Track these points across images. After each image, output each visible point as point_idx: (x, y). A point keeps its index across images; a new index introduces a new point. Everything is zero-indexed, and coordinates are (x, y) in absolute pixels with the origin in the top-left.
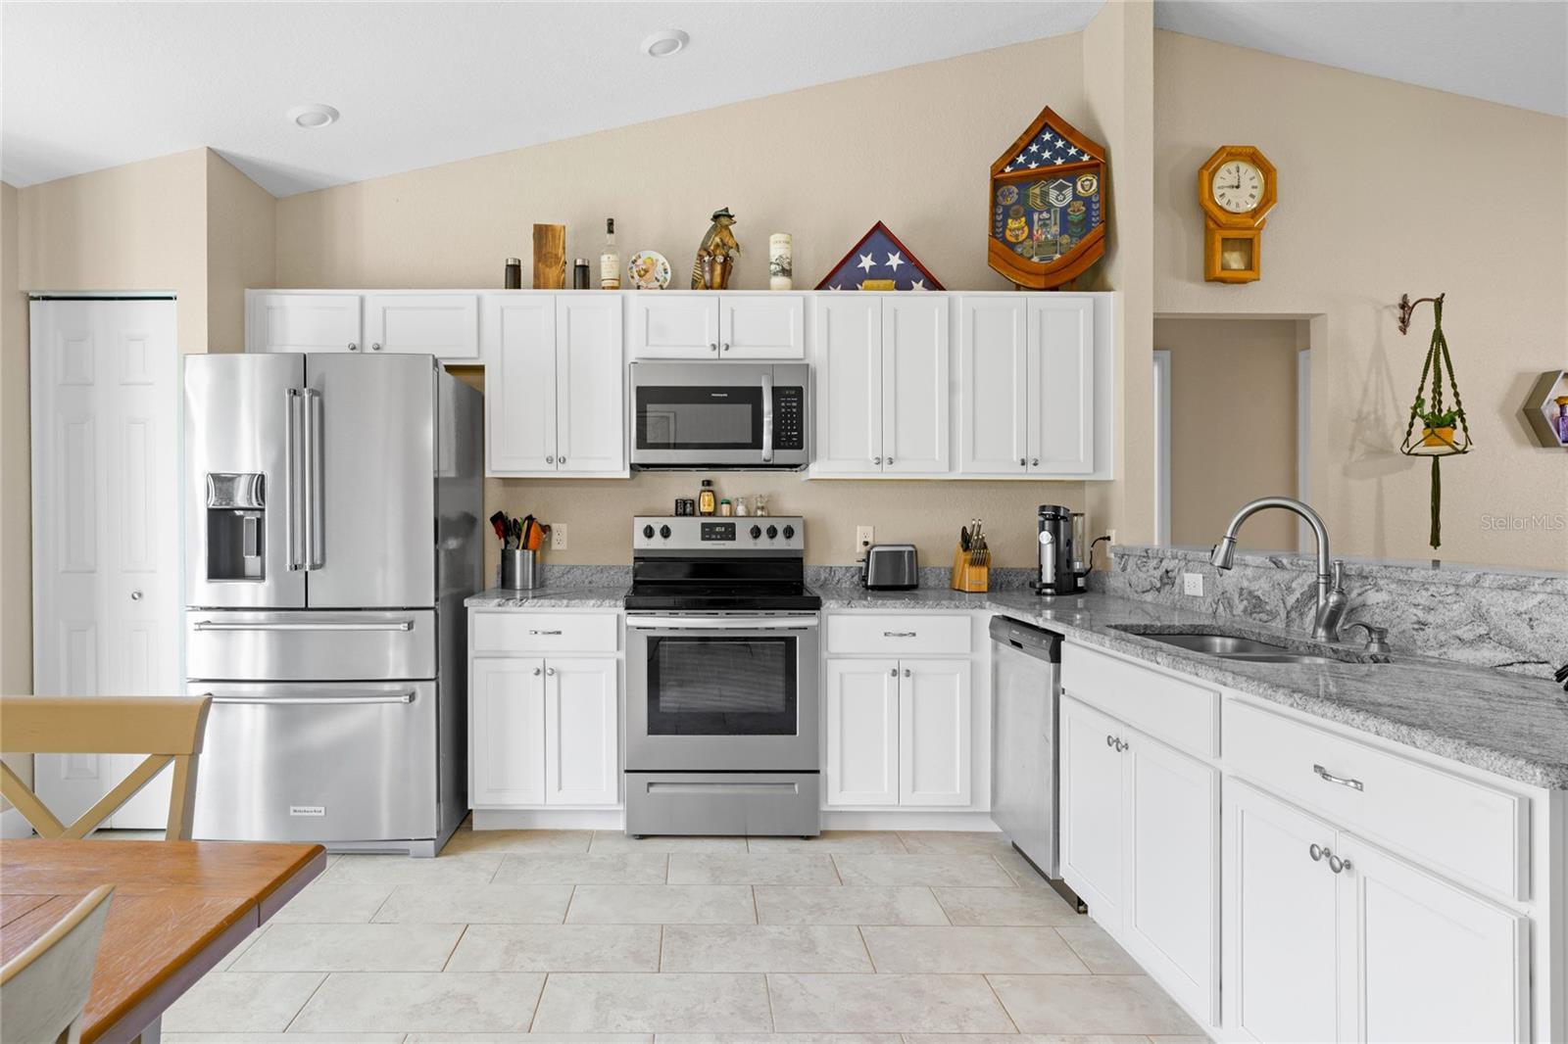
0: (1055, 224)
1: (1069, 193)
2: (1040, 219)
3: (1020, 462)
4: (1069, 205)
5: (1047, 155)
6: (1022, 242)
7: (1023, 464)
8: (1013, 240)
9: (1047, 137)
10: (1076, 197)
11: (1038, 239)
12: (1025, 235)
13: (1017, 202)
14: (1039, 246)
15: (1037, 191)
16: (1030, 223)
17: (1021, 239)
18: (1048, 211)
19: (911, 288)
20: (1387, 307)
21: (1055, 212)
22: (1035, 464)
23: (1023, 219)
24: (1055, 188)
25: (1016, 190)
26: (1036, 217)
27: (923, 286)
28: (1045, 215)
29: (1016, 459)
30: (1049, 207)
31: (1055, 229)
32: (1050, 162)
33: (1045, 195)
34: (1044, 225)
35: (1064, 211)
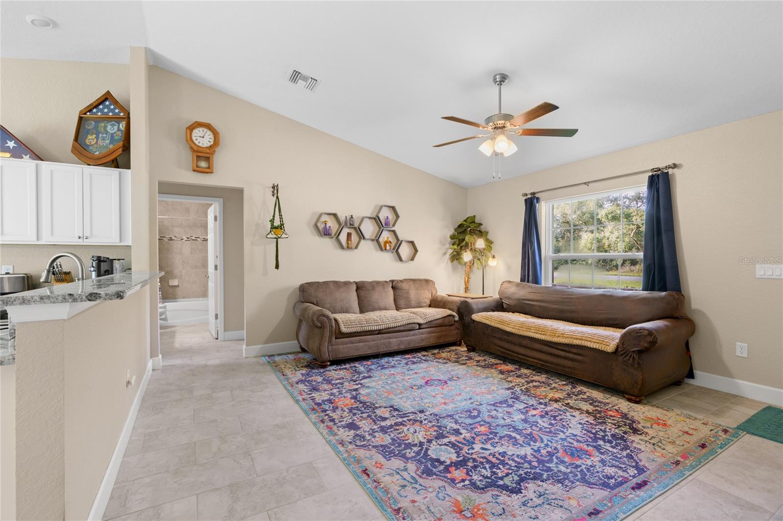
0: (108, 139)
1: (116, 128)
2: (102, 137)
3: (78, 237)
4: (115, 133)
5: (106, 110)
6: (93, 145)
7: (80, 238)
8: (89, 144)
9: (107, 103)
10: (119, 130)
11: (99, 145)
12: (94, 142)
13: (94, 128)
14: (100, 148)
15: (103, 125)
16: (97, 138)
17: (92, 143)
18: (106, 134)
19: (22, 158)
20: (267, 187)
21: (109, 135)
22: (86, 238)
23: (95, 136)
24: (110, 125)
25: (94, 123)
26: (100, 135)
27: (29, 157)
28: (105, 135)
29: (77, 236)
30: (107, 132)
31: (108, 142)
32: (107, 113)
33: (105, 127)
34: (104, 139)
35: (112, 134)
